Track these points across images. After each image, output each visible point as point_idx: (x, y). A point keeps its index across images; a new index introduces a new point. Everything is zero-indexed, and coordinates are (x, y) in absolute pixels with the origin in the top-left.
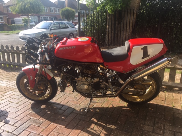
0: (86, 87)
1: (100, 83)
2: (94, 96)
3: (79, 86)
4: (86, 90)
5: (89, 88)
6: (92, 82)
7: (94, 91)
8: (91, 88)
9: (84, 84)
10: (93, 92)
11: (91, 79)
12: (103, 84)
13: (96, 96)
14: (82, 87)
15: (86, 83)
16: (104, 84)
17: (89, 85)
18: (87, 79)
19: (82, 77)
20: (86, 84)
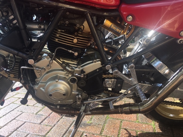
0: (63, 86)
1: (104, 76)
2: (85, 111)
3: (41, 86)
4: (64, 97)
5: (72, 91)
6: (82, 72)
7: (86, 99)
8: (78, 90)
9: (56, 78)
10: (82, 102)
11: (78, 65)
12: (111, 78)
13: (90, 111)
14: (51, 88)
15: (62, 74)
16: (114, 78)
17: (73, 81)
18: (68, 64)
19: (51, 58)
20: (64, 79)
